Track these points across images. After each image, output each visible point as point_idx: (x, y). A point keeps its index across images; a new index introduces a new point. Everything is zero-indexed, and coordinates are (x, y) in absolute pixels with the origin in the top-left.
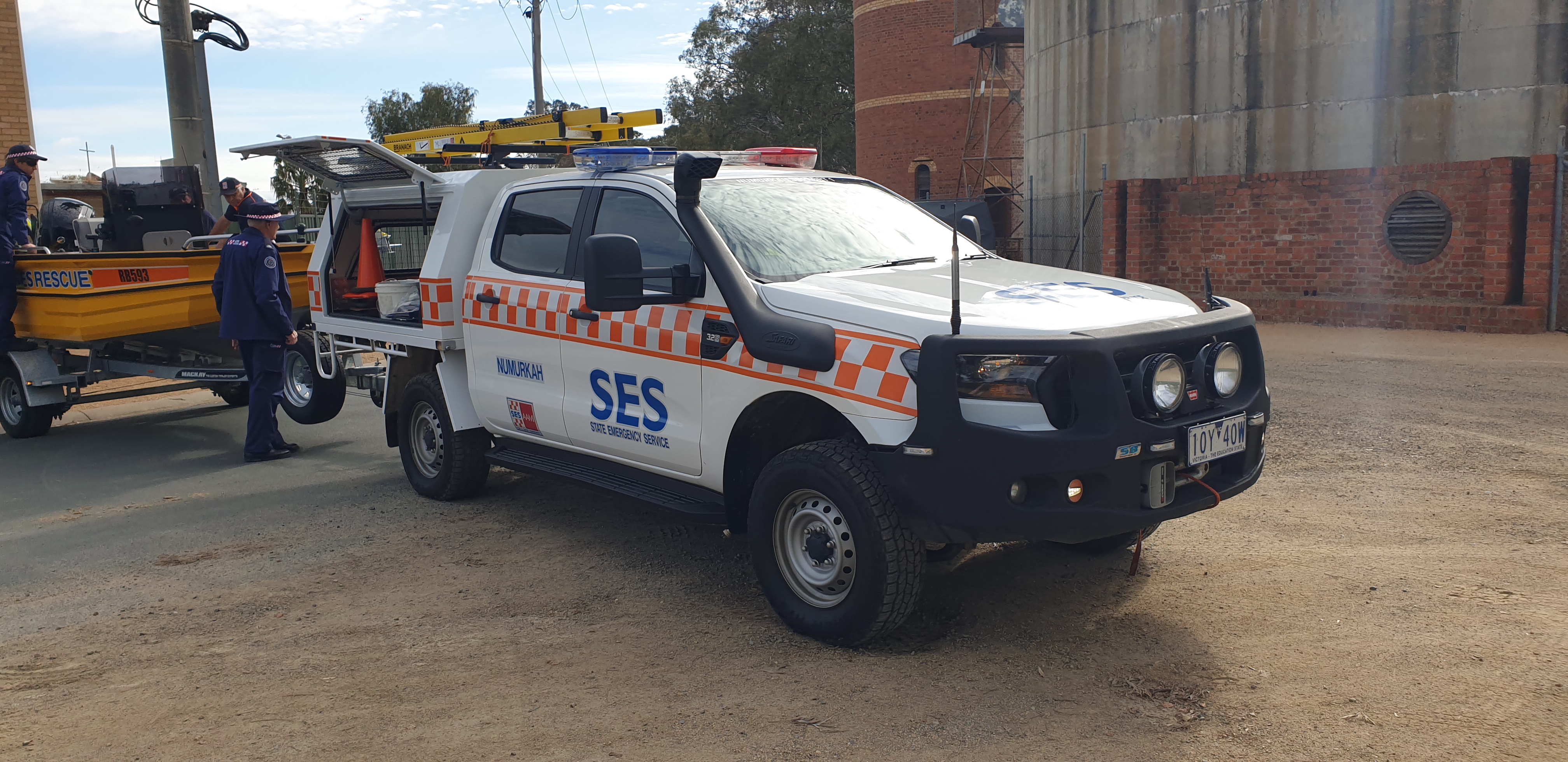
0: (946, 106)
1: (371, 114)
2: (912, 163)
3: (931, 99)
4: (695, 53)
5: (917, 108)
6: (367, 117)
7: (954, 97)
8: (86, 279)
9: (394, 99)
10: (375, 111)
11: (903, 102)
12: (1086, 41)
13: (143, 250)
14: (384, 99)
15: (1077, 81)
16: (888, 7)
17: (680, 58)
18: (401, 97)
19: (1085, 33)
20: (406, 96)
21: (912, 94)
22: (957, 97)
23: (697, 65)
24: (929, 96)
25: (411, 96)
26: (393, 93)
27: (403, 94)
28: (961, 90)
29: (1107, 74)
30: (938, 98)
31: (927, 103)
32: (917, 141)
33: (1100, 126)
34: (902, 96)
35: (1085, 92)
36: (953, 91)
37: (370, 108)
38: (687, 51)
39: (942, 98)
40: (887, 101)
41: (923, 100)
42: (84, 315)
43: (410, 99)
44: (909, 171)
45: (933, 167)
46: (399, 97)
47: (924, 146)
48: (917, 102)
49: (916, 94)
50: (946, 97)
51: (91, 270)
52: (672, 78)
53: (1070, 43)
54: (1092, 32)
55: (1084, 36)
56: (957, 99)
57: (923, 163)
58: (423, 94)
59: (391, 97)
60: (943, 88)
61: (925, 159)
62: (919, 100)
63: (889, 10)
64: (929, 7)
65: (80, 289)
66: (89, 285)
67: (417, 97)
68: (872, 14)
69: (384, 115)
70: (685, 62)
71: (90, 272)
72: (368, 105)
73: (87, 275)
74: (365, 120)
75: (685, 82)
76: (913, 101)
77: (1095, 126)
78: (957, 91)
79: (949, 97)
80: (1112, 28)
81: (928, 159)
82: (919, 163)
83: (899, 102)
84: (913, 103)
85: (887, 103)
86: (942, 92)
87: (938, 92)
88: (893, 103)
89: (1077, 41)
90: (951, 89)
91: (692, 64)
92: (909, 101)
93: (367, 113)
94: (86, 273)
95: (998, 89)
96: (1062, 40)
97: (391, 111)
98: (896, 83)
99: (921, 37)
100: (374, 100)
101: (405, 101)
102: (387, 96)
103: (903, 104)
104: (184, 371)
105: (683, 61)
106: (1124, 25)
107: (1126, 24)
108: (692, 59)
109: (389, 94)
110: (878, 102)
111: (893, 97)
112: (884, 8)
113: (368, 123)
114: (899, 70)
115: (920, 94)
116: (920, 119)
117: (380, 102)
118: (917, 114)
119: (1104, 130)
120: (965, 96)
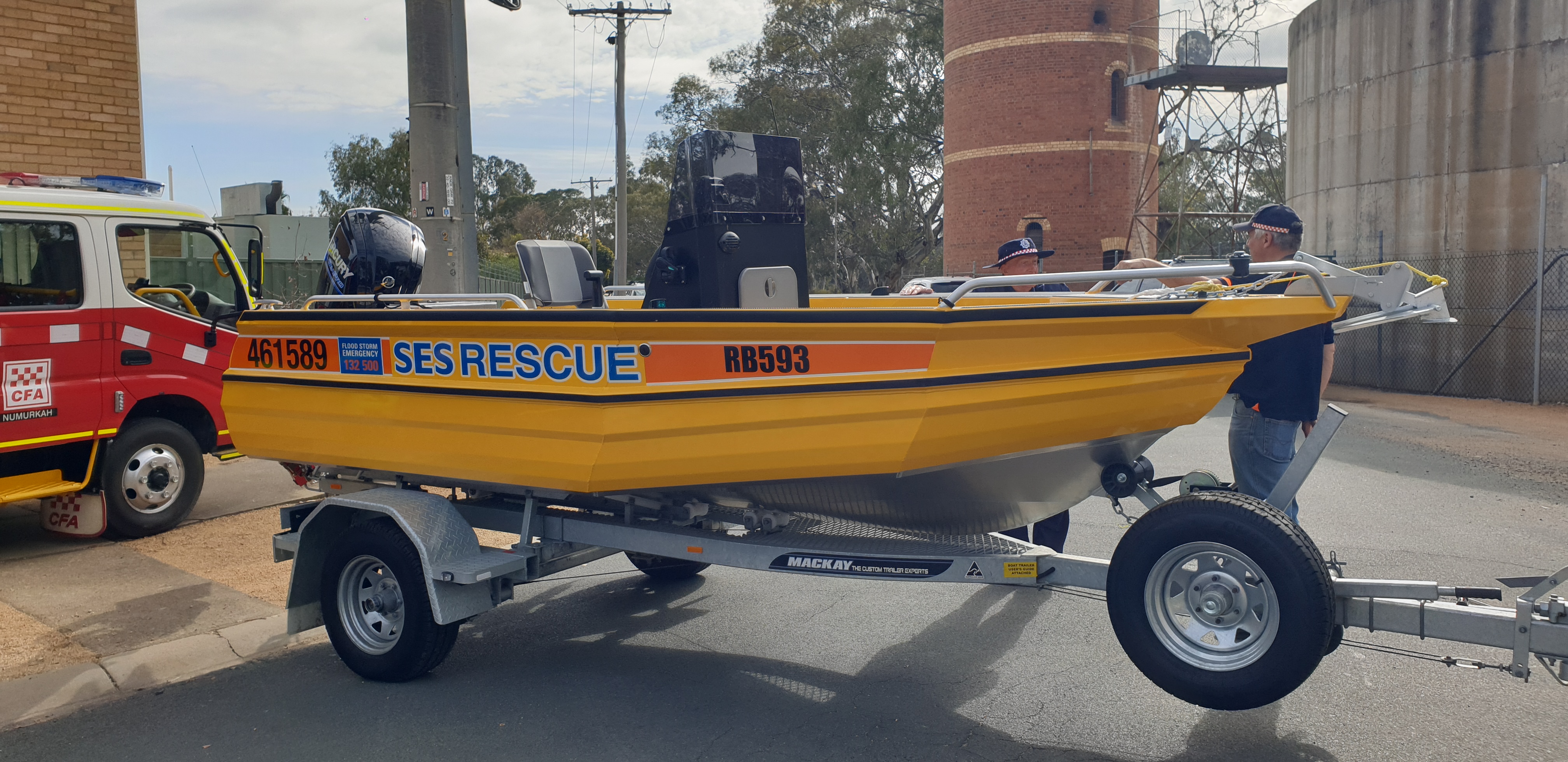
0: (1062, 158)
1: (335, 159)
2: (1021, 221)
3: (1045, 150)
4: (673, 109)
5: (1028, 160)
6: (331, 163)
7: (1071, 149)
8: (631, 363)
9: (363, 144)
10: (340, 157)
11: (1011, 153)
12: (1467, 67)
13: (738, 307)
14: (351, 144)
15: (1449, 113)
16: (995, 50)
17: (657, 113)
18: (370, 143)
19: (1467, 54)
20: (375, 141)
21: (1023, 145)
22: (1075, 149)
23: (674, 122)
24: (1042, 147)
25: (380, 141)
26: (362, 138)
27: (372, 139)
28: (1079, 142)
29: (1509, 105)
30: (1053, 150)
31: (1040, 155)
32: (1028, 196)
33: (1495, 169)
34: (1011, 146)
35: (1465, 130)
36: (1070, 142)
37: (335, 153)
38: (664, 107)
39: (1058, 150)
40: (993, 151)
41: (1036, 151)
42: (608, 438)
43: (380, 145)
44: (1018, 230)
45: (1046, 226)
46: (367, 142)
47: (1036, 202)
48: (1028, 153)
49: (1027, 145)
50: (1063, 149)
51: (649, 344)
52: (651, 133)
53: (1435, 68)
54: (1480, 52)
55: (1465, 59)
56: (1075, 151)
57: (1035, 221)
58: (392, 140)
59: (359, 142)
60: (1059, 138)
61: (1038, 216)
62: (1030, 151)
63: (996, 52)
64: (1044, 50)
65: (607, 385)
66: (635, 377)
67: (386, 143)
68: (973, 57)
69: (350, 161)
70: (662, 118)
71: (644, 351)
72: (333, 150)
73: (635, 356)
74: (328, 166)
75: (664, 138)
76: (1023, 151)
77: (1485, 170)
78: (1075, 142)
79: (1066, 149)
80: (1522, 46)
81: (1041, 216)
82: (1029, 221)
83: (1007, 153)
84: (1023, 154)
85: (992, 154)
86: (1058, 143)
87: (1052, 143)
88: (999, 153)
89: (1449, 67)
90: (1068, 140)
91: (669, 120)
92: (1019, 152)
93: (330, 158)
94: (631, 350)
95: (1118, 142)
96: (1418, 64)
97: (358, 156)
98: (1003, 132)
99: (1034, 82)
100: (340, 145)
101: (373, 147)
102: (355, 141)
103: (1012, 155)
104: (796, 555)
105: (660, 117)
106: (1545, 43)
107: (1550, 42)
108: (669, 115)
109: (357, 139)
110: (980, 153)
111: (999, 147)
112: (989, 51)
113: (331, 169)
114: (1008, 119)
115: (1032, 144)
116: (1032, 172)
117: (347, 147)
118: (1028, 166)
119: (1504, 176)
120: (1084, 148)
